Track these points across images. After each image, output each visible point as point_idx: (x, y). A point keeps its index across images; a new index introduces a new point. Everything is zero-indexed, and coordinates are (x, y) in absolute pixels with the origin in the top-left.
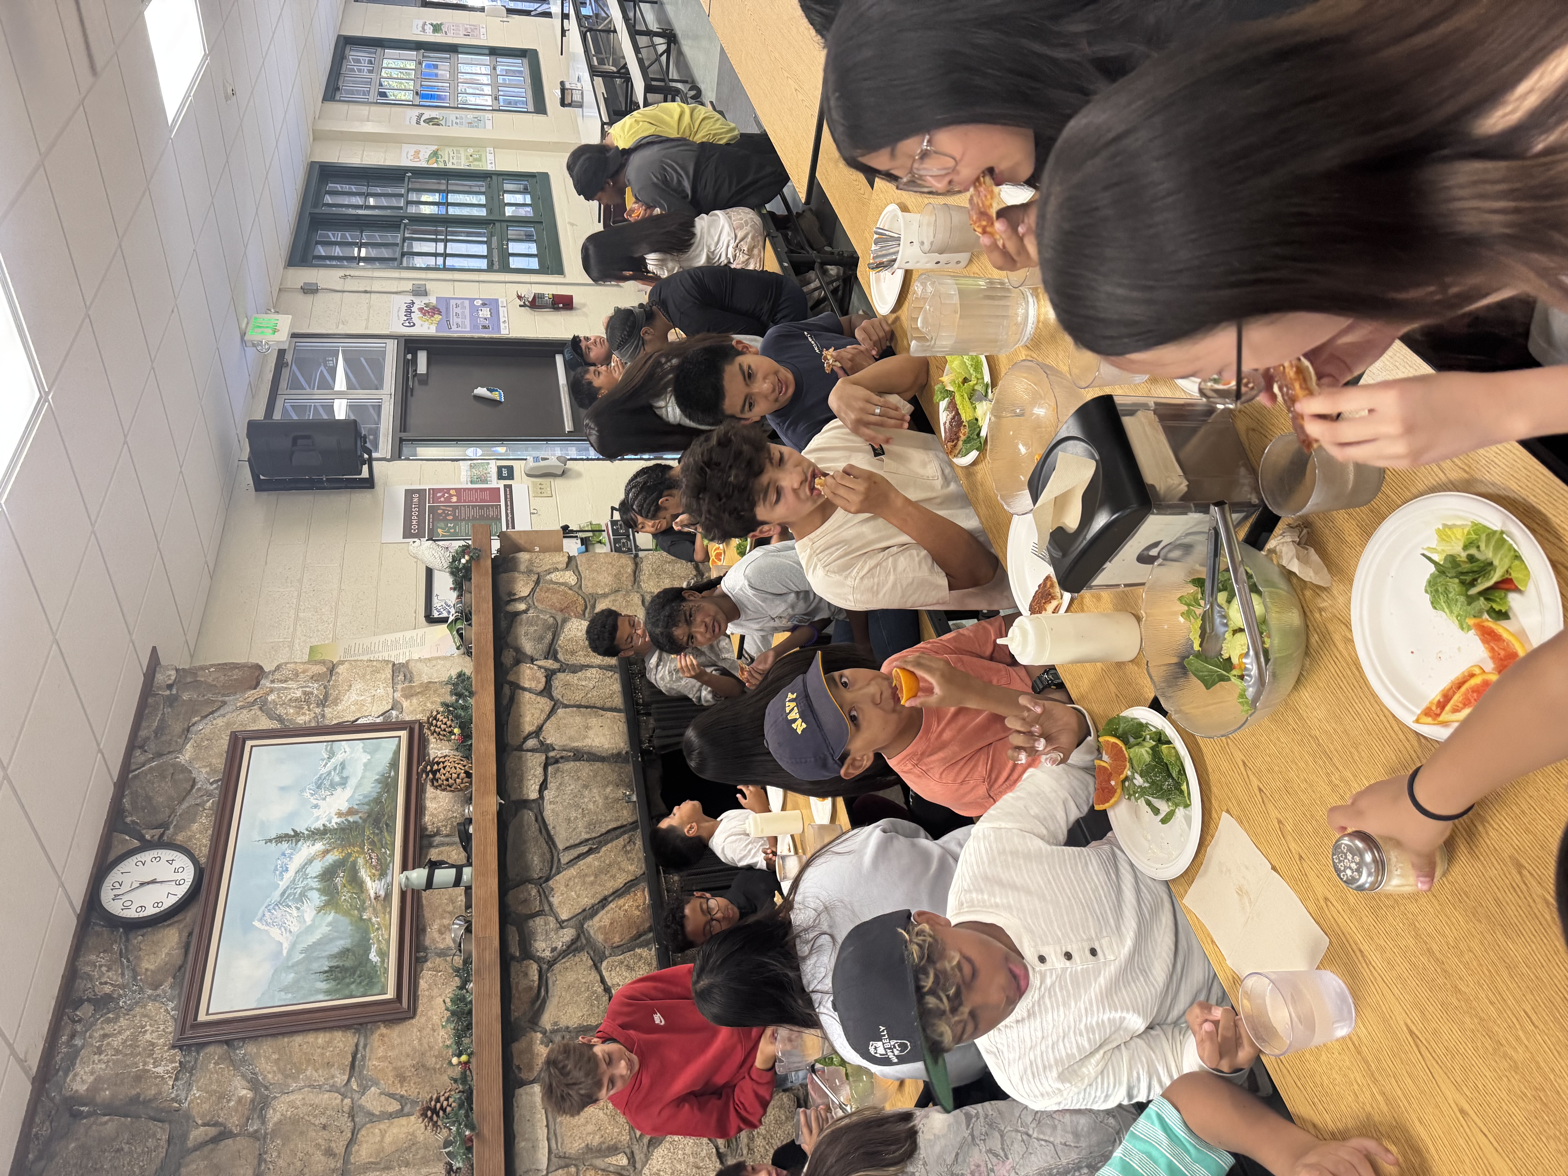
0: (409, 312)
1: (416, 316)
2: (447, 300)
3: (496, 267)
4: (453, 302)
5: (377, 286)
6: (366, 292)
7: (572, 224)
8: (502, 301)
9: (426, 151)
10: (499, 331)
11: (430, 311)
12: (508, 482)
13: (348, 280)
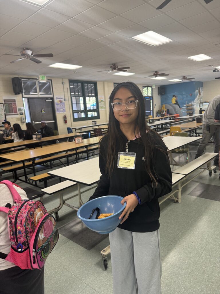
0: (60, 98)
1: (59, 99)
2: (64, 104)
3: (74, 111)
4: (63, 105)
5: (66, 94)
6: (64, 92)
7: (87, 123)
8: (65, 112)
9: (103, 100)
10: (57, 112)
11: (61, 102)
12: (19, 114)
13: (67, 89)
